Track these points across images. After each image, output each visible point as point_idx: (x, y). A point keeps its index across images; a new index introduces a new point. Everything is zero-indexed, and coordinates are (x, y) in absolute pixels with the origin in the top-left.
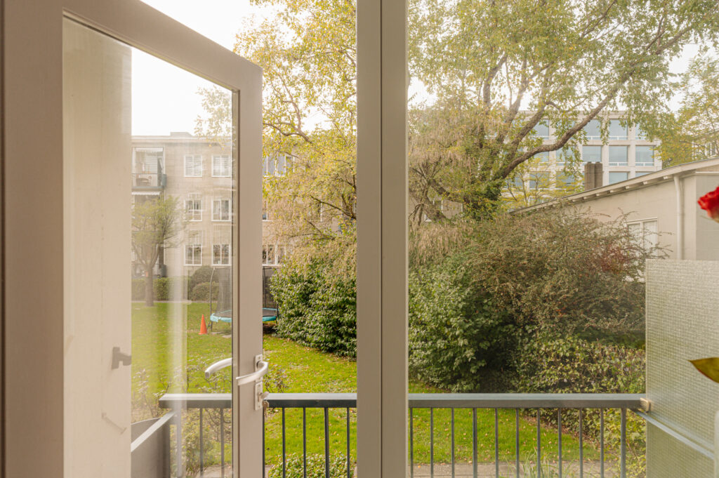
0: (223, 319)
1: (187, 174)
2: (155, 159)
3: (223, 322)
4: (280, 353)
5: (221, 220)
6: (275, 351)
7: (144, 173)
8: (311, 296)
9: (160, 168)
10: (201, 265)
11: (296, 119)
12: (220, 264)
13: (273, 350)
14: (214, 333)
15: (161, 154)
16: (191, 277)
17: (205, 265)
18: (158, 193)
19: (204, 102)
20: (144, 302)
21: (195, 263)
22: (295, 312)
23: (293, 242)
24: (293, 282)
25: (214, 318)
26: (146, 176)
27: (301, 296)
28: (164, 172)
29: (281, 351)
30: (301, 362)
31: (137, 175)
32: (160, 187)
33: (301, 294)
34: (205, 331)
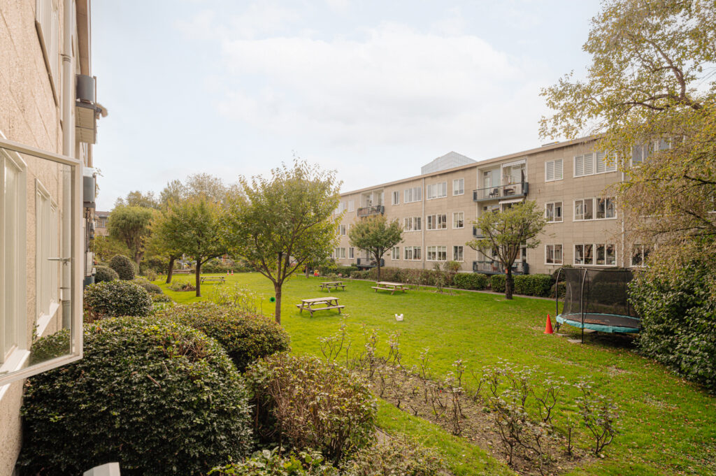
0: (568, 322)
1: (548, 179)
2: (519, 171)
3: (569, 324)
4: (635, 377)
5: (584, 220)
6: (629, 373)
7: (510, 184)
8: (689, 311)
9: (523, 177)
10: (562, 264)
11: (679, 86)
12: (582, 264)
13: (628, 370)
14: (559, 334)
15: (523, 165)
16: (551, 276)
17: (566, 264)
18: (521, 200)
19: (548, 102)
20: (505, 294)
21: (556, 262)
22: (664, 328)
23: (662, 239)
24: (662, 289)
25: (560, 319)
26: (511, 187)
27: (674, 309)
28: (526, 180)
29: (639, 374)
30: (666, 398)
31: (504, 186)
32: (523, 195)
33: (673, 306)
34: (551, 331)
